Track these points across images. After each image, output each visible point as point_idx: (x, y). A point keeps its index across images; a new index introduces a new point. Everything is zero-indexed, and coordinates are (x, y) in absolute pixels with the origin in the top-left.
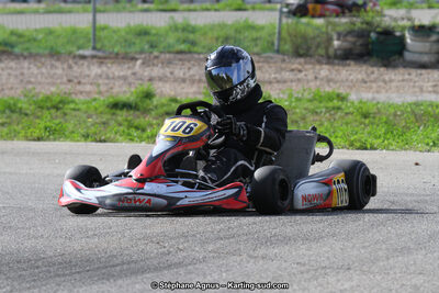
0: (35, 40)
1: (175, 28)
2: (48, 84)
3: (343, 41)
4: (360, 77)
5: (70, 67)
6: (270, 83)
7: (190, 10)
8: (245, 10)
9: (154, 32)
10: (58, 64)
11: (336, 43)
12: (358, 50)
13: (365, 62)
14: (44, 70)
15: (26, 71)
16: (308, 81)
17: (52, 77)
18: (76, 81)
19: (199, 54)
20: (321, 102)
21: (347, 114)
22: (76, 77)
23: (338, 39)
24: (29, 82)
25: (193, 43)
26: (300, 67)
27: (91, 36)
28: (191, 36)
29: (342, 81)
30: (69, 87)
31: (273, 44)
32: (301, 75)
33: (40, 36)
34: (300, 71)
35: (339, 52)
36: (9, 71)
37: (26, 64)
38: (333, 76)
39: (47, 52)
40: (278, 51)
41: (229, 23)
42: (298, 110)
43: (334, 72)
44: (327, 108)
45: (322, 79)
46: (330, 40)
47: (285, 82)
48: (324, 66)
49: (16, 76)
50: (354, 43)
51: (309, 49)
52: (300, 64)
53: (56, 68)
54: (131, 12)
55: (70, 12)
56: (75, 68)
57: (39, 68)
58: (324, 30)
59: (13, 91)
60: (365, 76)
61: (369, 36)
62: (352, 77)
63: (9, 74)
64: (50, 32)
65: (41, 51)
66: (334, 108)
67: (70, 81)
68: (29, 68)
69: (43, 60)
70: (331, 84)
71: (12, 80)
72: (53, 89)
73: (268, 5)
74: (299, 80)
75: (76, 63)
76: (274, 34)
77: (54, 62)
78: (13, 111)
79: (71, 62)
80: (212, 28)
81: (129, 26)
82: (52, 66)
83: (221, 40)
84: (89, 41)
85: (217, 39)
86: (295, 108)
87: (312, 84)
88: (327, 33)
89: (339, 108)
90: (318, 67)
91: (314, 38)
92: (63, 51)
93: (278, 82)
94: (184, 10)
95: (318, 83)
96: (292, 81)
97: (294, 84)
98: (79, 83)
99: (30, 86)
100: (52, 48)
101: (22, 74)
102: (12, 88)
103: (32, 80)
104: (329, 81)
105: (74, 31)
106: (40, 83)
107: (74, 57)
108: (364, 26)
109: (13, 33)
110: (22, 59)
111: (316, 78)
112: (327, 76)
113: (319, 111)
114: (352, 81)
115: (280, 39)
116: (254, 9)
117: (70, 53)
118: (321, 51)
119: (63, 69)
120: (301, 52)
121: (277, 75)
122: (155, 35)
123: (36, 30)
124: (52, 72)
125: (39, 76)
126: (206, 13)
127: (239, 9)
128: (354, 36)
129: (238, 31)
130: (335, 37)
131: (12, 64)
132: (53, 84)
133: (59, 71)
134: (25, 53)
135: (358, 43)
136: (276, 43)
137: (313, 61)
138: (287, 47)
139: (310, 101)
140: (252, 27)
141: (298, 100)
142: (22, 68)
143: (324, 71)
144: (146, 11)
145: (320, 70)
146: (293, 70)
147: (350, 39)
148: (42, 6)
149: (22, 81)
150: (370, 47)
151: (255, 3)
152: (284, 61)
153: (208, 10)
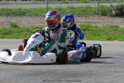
0: (31, 11)
1: (69, 8)
2: (35, 23)
3: (116, 11)
4: (120, 21)
5: (41, 19)
6: (96, 23)
7: (72, 3)
8: (87, 3)
9: (63, 9)
10: (38, 18)
11: (113, 12)
12: (119, 14)
13: (122, 17)
14: (34, 20)
15: (29, 20)
16: (106, 23)
17: (36, 22)
18: (43, 23)
19: (76, 15)
20: (112, 28)
21: (119, 31)
22: (43, 22)
23: (114, 11)
24: (30, 23)
25: (74, 12)
26: (104, 19)
27: (46, 10)
28: (73, 10)
29: (115, 22)
30: (41, 24)
31: (96, 12)
32: (104, 21)
33: (32, 10)
34: (104, 20)
35: (114, 14)
36: (25, 20)
37: (29, 18)
38: (113, 21)
39: (34, 15)
40: (97, 14)
41: (84, 6)
42: (106, 31)
43: (113, 20)
44: (114, 30)
45: (110, 22)
46: (112, 11)
47: (100, 23)
48: (110, 18)
49: (26, 21)
50: (119, 12)
51: (106, 13)
52: (104, 18)
53: (37, 19)
54: (56, 3)
55: (39, 4)
56: (42, 19)
57: (32, 19)
58: (110, 8)
59: (26, 26)
60: (122, 21)
61: (122, 10)
62: (118, 21)
63: (25, 21)
64: (35, 9)
65: (33, 15)
66: (116, 30)
67: (41, 23)
68: (30, 19)
69: (33, 17)
70: (113, 23)
71: (25, 22)
72: (37, 25)
73: (93, 2)
74: (103, 22)
75: (42, 18)
76: (96, 9)
77: (36, 17)
78: (28, 31)
79: (41, 17)
80: (79, 8)
81: (56, 7)
82: (36, 18)
83: (81, 11)
84: (46, 12)
85: (80, 11)
86: (105, 30)
87: (107, 23)
88: (111, 9)
89: (117, 30)
90: (108, 18)
91: (107, 10)
92: (39, 14)
93: (98, 23)
94: (70, 3)
95: (109, 23)
96: (102, 22)
97: (102, 23)
98: (44, 23)
99: (31, 24)
100: (36, 13)
101: (28, 21)
102: (25, 25)
103: (31, 22)
104: (112, 22)
105: (41, 9)
106: (33, 23)
107: (42, 16)
108: (121, 7)
109: (25, 9)
110: (28, 17)
111: (108, 21)
112: (111, 21)
113: (111, 30)
114: (118, 22)
115: (98, 11)
116: (89, 3)
117: (41, 15)
118: (109, 14)
119: (39, 19)
120: (104, 14)
121: (98, 21)
122: (64, 10)
123: (31, 9)
124: (36, 20)
125: (33, 21)
126: (76, 4)
127: (85, 3)
128: (118, 10)
129: (86, 8)
130: (113, 10)
131: (25, 18)
132: (37, 24)
133: (38, 20)
134: (29, 15)
135: (120, 12)
136: (97, 12)
137: (107, 17)
138: (100, 13)
139: (109, 28)
140: (90, 8)
141: (106, 27)
142: (28, 19)
143: (110, 19)
144: (60, 3)
145: (109, 19)
146: (101, 19)
147: (117, 11)
148: (31, 2)
149: (28, 23)
150: (123, 13)
151: (89, 1)
152: (99, 17)
153: (77, 3)
